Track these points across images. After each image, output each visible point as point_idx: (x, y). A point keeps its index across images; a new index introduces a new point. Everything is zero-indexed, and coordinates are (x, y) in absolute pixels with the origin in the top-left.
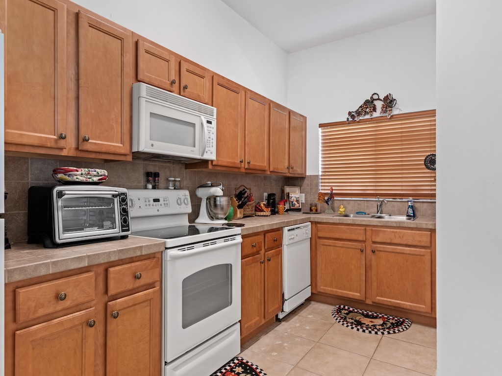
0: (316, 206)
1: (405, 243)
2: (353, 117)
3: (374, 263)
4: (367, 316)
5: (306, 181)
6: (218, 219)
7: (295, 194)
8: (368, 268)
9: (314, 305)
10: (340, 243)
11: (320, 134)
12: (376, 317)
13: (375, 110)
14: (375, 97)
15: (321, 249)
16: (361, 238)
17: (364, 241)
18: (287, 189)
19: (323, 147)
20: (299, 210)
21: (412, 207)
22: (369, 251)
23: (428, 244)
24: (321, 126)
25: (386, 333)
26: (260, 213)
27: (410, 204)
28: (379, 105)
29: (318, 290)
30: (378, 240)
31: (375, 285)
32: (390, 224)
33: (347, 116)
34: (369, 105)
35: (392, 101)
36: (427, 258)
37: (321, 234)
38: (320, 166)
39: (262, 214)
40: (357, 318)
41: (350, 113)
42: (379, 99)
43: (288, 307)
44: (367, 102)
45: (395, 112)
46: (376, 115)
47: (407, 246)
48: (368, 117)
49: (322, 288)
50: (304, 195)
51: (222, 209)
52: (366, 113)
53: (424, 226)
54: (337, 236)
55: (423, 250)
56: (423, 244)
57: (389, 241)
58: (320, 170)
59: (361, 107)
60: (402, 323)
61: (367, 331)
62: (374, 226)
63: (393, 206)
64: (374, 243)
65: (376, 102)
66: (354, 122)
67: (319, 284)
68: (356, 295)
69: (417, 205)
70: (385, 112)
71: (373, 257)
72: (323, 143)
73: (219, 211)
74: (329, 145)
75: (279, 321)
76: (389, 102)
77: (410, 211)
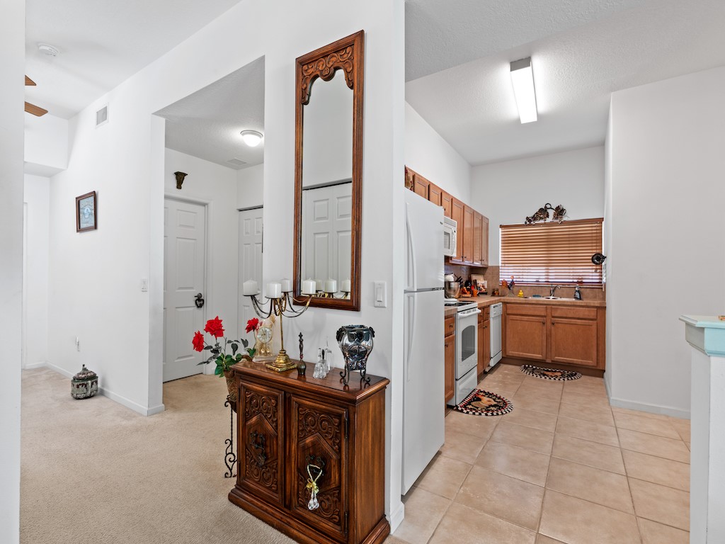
0: (498, 290)
1: (578, 317)
2: (530, 221)
3: (553, 332)
4: (548, 371)
5: (488, 271)
6: (450, 297)
7: (481, 281)
8: (549, 336)
9: (503, 366)
10: (526, 318)
11: (500, 233)
12: (555, 371)
13: (548, 216)
14: (548, 206)
15: (509, 324)
16: (543, 314)
17: (545, 316)
18: (474, 277)
19: (502, 243)
20: (486, 294)
21: (578, 291)
22: (549, 323)
23: (595, 318)
24: (501, 226)
25: (566, 379)
26: (464, 295)
27: (577, 289)
28: (551, 212)
29: (507, 354)
30: (556, 315)
31: (553, 348)
32: (566, 304)
33: (525, 220)
34: (543, 212)
35: (563, 210)
36: (594, 327)
37: (509, 312)
38: (500, 259)
39: (466, 296)
40: (542, 372)
41: (527, 218)
42: (551, 208)
43: (492, 363)
44: (541, 210)
45: (565, 219)
46: (549, 220)
47: (579, 319)
48: (542, 221)
49: (511, 353)
50: (486, 282)
51: (454, 291)
52: (541, 218)
53: (592, 305)
54: (524, 313)
55: (591, 322)
56: (591, 317)
57: (565, 316)
58: (500, 262)
59: (537, 213)
60: (575, 374)
61: (552, 379)
62: (553, 305)
63: (563, 291)
64: (553, 317)
65: (549, 211)
66: (530, 225)
67: (508, 350)
68: (538, 356)
69: (582, 290)
70: (557, 218)
71: (553, 328)
72: (502, 240)
73: (452, 292)
74: (508, 242)
75: (485, 373)
76: (560, 212)
77: (577, 294)
